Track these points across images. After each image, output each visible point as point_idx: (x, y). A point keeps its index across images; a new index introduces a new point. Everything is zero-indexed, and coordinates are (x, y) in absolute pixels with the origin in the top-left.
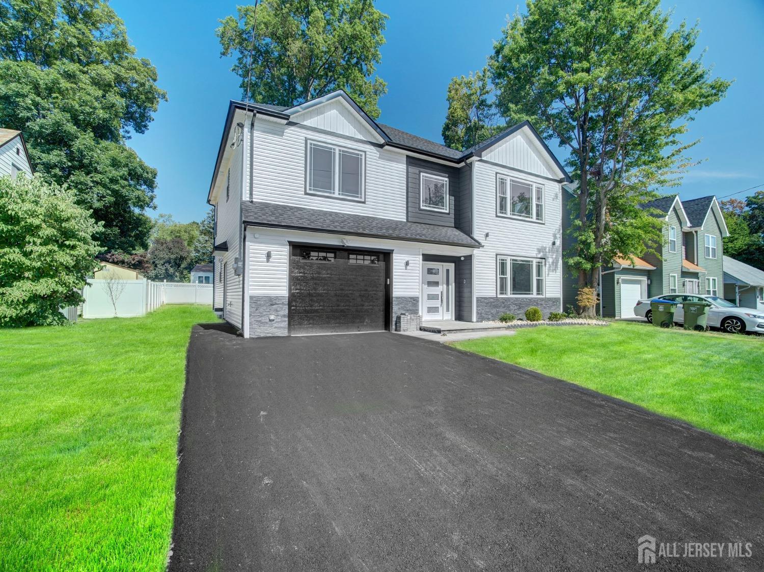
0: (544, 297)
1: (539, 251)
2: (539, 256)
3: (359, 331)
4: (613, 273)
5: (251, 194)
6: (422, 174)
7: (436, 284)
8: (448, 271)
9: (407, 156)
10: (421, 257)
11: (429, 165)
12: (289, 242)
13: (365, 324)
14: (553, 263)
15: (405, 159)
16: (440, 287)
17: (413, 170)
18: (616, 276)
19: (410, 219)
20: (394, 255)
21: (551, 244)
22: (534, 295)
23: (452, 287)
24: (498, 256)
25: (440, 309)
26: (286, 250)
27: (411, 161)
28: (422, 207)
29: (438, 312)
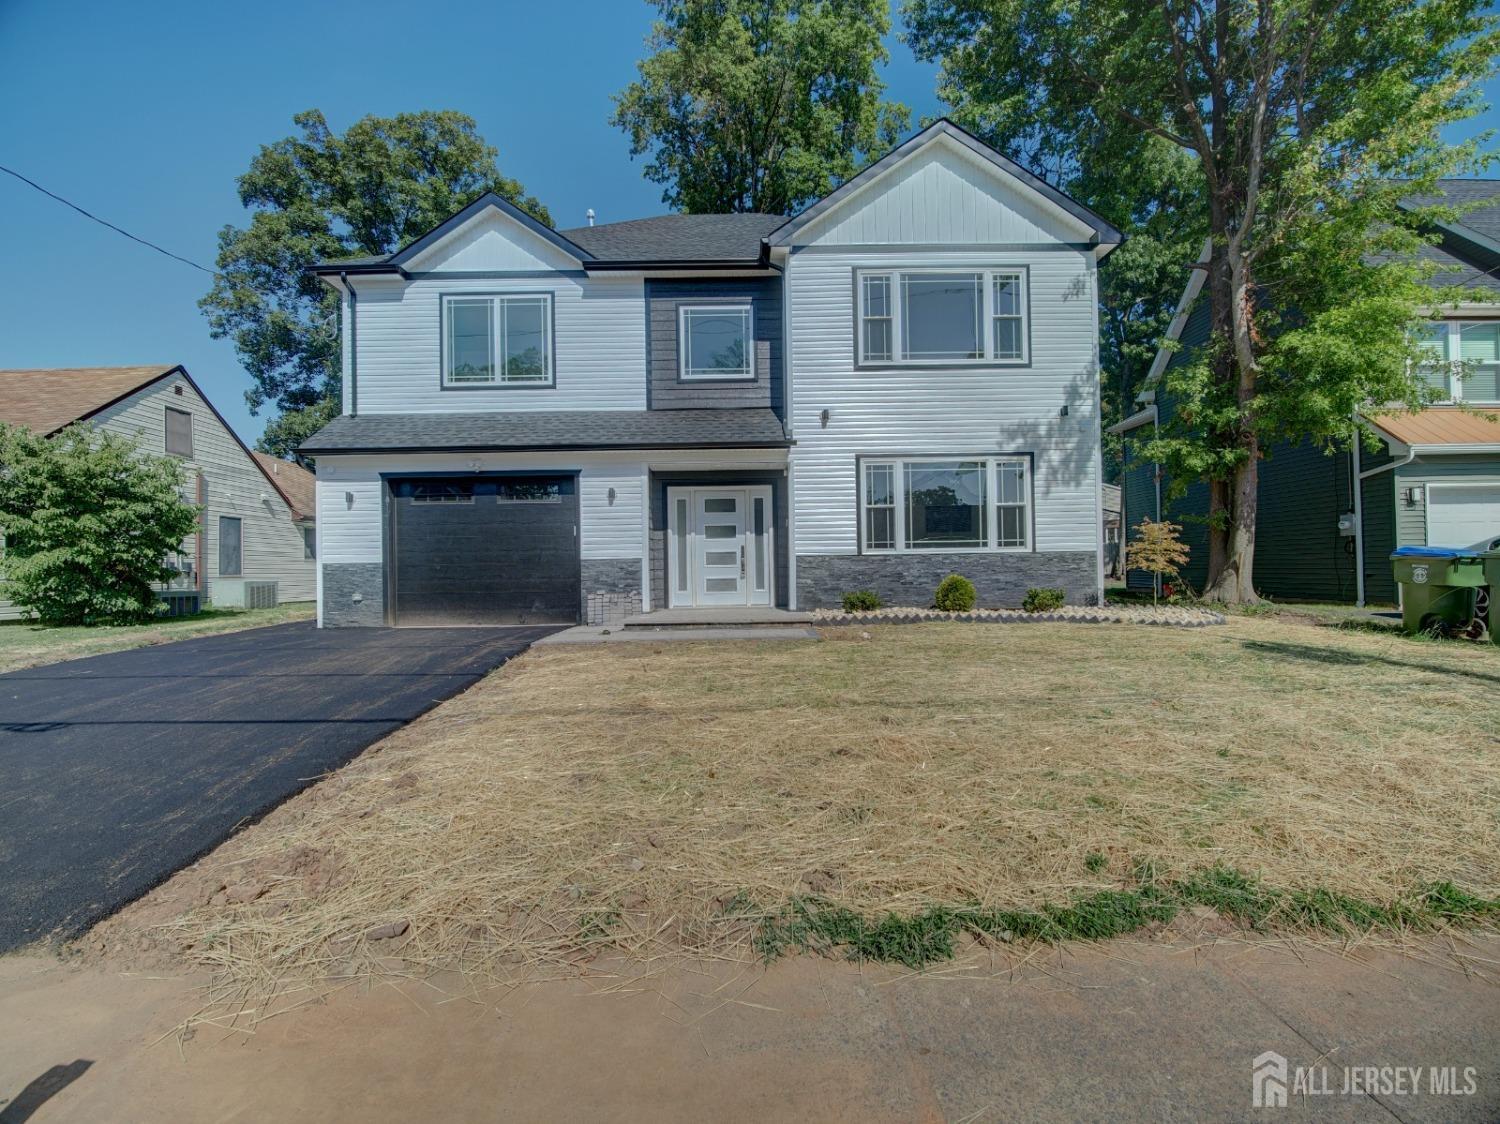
0: (1029, 550)
1: (1011, 434)
2: (1011, 447)
3: (523, 623)
4: (1391, 473)
5: (354, 404)
6: (682, 309)
7: (730, 531)
8: (759, 503)
9: (647, 280)
10: (645, 478)
11: (703, 286)
12: (381, 474)
13: (534, 610)
14: (1065, 462)
15: (641, 287)
16: (739, 539)
17: (663, 304)
18: (1401, 484)
19: (655, 405)
20: (581, 479)
21: (1055, 413)
22: (993, 546)
23: (768, 536)
24: (862, 461)
25: (739, 583)
26: (376, 487)
27: (657, 288)
28: (684, 376)
29: (736, 589)
